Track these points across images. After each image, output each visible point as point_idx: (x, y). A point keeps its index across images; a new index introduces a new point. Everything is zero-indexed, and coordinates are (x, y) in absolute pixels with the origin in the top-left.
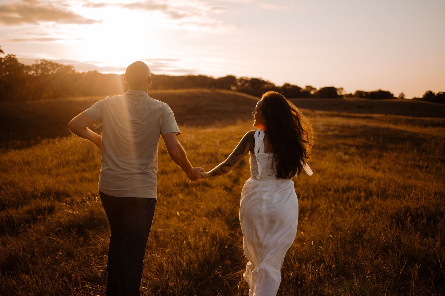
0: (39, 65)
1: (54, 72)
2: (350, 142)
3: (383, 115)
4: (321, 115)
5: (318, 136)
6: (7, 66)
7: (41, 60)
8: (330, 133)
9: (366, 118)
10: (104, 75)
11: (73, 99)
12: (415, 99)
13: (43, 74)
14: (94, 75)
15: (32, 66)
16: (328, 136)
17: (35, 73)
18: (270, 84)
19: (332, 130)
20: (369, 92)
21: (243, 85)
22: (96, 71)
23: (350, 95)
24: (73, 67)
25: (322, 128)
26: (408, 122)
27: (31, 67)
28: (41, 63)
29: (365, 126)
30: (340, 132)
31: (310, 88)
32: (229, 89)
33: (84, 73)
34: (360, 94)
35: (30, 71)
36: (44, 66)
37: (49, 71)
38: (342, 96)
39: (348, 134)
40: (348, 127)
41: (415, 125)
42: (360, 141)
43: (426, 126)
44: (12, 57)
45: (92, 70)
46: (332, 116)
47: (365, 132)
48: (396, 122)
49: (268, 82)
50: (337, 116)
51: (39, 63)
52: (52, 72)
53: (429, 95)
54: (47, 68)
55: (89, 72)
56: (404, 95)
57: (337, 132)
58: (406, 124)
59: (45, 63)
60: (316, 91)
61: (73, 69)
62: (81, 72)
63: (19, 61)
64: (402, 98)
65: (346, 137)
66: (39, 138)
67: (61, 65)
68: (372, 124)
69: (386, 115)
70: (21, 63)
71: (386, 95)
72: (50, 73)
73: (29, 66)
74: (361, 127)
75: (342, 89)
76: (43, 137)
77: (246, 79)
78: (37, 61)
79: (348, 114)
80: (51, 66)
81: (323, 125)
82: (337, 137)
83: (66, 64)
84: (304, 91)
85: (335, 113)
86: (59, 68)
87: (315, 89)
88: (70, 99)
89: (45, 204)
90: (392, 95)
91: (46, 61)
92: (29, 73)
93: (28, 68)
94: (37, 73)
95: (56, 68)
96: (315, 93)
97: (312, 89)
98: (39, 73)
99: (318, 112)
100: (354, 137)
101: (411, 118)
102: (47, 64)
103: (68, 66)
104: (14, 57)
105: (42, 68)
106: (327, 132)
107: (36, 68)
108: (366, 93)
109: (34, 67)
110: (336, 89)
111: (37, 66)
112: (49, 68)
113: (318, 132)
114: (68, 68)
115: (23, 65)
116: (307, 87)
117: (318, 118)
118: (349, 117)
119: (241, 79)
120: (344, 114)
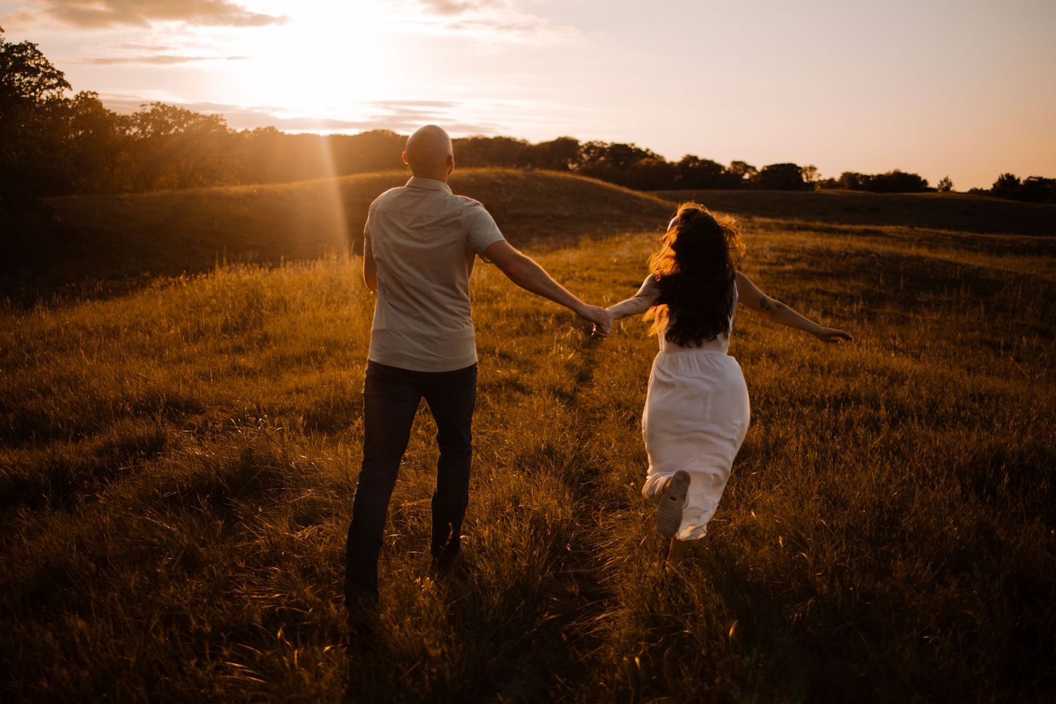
0: (148, 114)
1: (182, 130)
2: (834, 287)
3: (904, 229)
4: (767, 228)
5: (762, 273)
6: (78, 117)
7: (152, 104)
8: (788, 267)
9: (866, 233)
10: (290, 136)
11: (222, 189)
12: (974, 192)
13: (156, 134)
14: (268, 137)
15: (133, 116)
16: (786, 272)
17: (140, 131)
18: (653, 156)
19: (793, 261)
20: (873, 176)
21: (593, 160)
22: (272, 128)
23: (831, 182)
24: (222, 120)
25: (770, 256)
26: (960, 244)
27: (132, 118)
28: (153, 111)
29: (868, 252)
30: (811, 264)
31: (741, 166)
32: (565, 168)
33: (246, 131)
34: (851, 180)
35: (128, 128)
36: (159, 116)
37: (170, 127)
38: (812, 184)
39: (829, 270)
40: (829, 253)
41: (975, 251)
42: (855, 285)
43: (1000, 251)
44: (90, 96)
45: (263, 126)
46: (790, 228)
47: (867, 266)
48: (933, 243)
49: (649, 153)
50: (800, 229)
51: (148, 110)
52: (177, 130)
53: (1007, 183)
54: (167, 121)
55: (258, 131)
56: (950, 184)
57: (803, 265)
58: (956, 248)
59: (161, 110)
60: (755, 173)
61: (222, 123)
62: (239, 130)
63: (105, 106)
64: (947, 189)
65: (824, 276)
66: (147, 274)
67: (196, 115)
68: (882, 248)
69: (912, 227)
70: (109, 111)
71: (910, 183)
72: (172, 132)
73: (127, 116)
74: (858, 254)
75: (812, 169)
76: (155, 275)
77: (600, 145)
78: (143, 105)
79: (826, 225)
80: (173, 117)
81: (773, 249)
82: (806, 275)
83: (208, 113)
84: (728, 172)
85: (797, 222)
86: (191, 122)
87: (754, 169)
88: (216, 189)
89: (142, 430)
90: (925, 182)
91: (163, 106)
92: (128, 132)
93: (125, 121)
94: (143, 133)
95: (186, 121)
96: (752, 177)
97: (746, 168)
98: (149, 132)
99: (758, 220)
100: (840, 275)
101: (966, 234)
102: (165, 113)
103: (212, 116)
104: (94, 96)
105: (154, 121)
106: (783, 265)
107: (142, 121)
108: (866, 178)
109: (137, 119)
110: (800, 168)
111: (145, 117)
112: (170, 121)
113: (763, 264)
114: (212, 121)
115: (114, 114)
116: (735, 163)
117: (761, 234)
118: (830, 232)
119: (590, 146)
120: (818, 224)
